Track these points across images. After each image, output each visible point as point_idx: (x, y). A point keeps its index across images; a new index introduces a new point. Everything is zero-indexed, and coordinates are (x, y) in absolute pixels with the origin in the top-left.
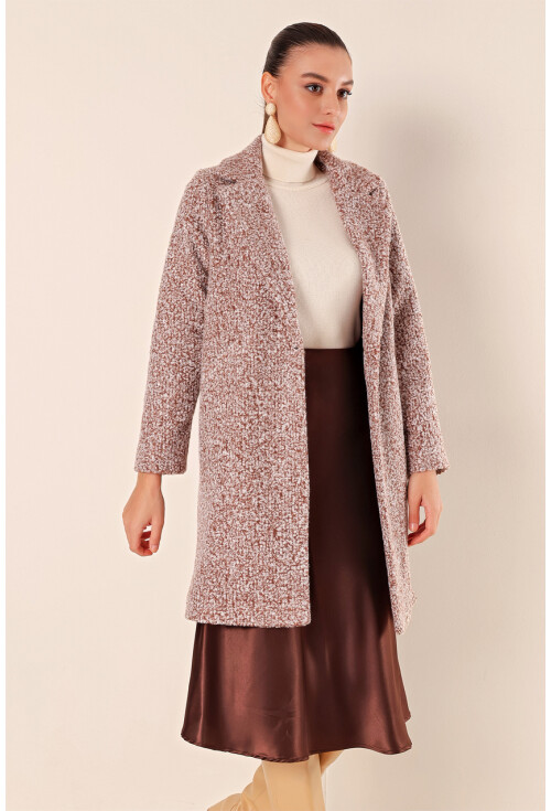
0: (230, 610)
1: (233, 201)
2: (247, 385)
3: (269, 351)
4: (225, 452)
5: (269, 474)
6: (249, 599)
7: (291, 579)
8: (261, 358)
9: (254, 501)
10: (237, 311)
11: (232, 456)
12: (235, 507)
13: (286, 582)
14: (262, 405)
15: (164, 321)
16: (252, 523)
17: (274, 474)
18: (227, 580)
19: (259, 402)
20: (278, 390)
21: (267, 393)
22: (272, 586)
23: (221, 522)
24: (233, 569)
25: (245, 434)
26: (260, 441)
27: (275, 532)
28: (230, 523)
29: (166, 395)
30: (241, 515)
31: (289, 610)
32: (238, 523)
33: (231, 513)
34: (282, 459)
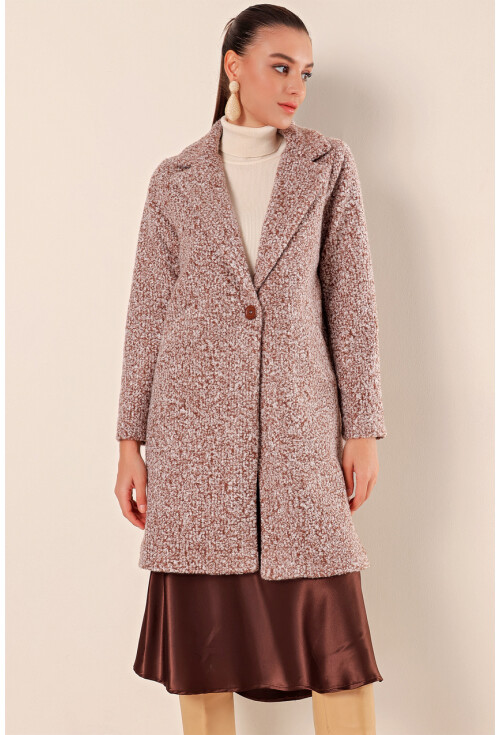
0: (183, 559)
1: (186, 183)
2: (203, 347)
3: (224, 314)
4: (183, 410)
5: (223, 431)
6: (201, 549)
7: (241, 530)
8: (217, 321)
9: (208, 456)
11: (191, 414)
13: (236, 533)
14: (217, 365)
16: (205, 477)
17: (227, 431)
18: (180, 530)
19: (214, 363)
20: (233, 350)
21: (222, 354)
22: (222, 537)
24: (186, 520)
25: (202, 394)
26: (216, 399)
27: (226, 486)
28: (185, 476)
30: (195, 469)
31: (239, 558)
32: (192, 476)
33: (187, 467)
34: (234, 416)
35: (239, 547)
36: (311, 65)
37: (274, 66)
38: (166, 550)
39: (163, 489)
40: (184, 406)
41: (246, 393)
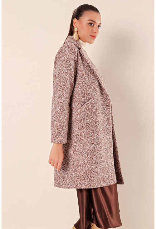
4: (93, 134)
6: (103, 178)
10: (91, 89)
11: (96, 135)
12: (98, 150)
15: (65, 93)
23: (95, 156)
29: (65, 118)
31: (112, 180)
33: (97, 152)
34: (106, 134)
35: (112, 176)
36: (101, 24)
37: (89, 24)
38: (94, 181)
39: (90, 161)
40: (93, 132)
41: (109, 127)
